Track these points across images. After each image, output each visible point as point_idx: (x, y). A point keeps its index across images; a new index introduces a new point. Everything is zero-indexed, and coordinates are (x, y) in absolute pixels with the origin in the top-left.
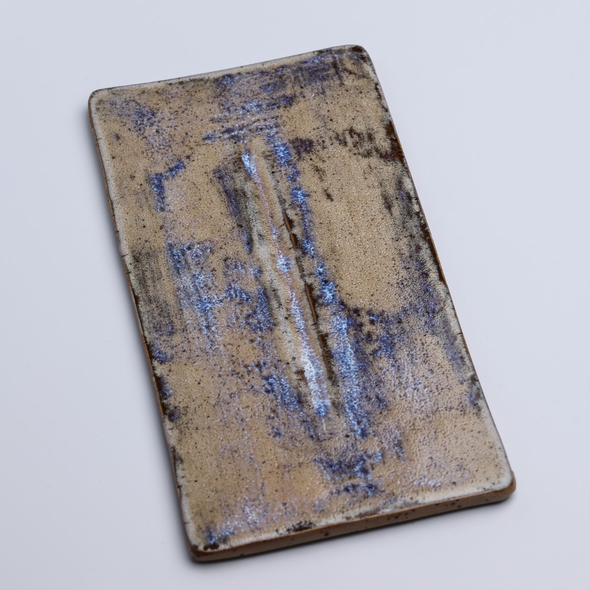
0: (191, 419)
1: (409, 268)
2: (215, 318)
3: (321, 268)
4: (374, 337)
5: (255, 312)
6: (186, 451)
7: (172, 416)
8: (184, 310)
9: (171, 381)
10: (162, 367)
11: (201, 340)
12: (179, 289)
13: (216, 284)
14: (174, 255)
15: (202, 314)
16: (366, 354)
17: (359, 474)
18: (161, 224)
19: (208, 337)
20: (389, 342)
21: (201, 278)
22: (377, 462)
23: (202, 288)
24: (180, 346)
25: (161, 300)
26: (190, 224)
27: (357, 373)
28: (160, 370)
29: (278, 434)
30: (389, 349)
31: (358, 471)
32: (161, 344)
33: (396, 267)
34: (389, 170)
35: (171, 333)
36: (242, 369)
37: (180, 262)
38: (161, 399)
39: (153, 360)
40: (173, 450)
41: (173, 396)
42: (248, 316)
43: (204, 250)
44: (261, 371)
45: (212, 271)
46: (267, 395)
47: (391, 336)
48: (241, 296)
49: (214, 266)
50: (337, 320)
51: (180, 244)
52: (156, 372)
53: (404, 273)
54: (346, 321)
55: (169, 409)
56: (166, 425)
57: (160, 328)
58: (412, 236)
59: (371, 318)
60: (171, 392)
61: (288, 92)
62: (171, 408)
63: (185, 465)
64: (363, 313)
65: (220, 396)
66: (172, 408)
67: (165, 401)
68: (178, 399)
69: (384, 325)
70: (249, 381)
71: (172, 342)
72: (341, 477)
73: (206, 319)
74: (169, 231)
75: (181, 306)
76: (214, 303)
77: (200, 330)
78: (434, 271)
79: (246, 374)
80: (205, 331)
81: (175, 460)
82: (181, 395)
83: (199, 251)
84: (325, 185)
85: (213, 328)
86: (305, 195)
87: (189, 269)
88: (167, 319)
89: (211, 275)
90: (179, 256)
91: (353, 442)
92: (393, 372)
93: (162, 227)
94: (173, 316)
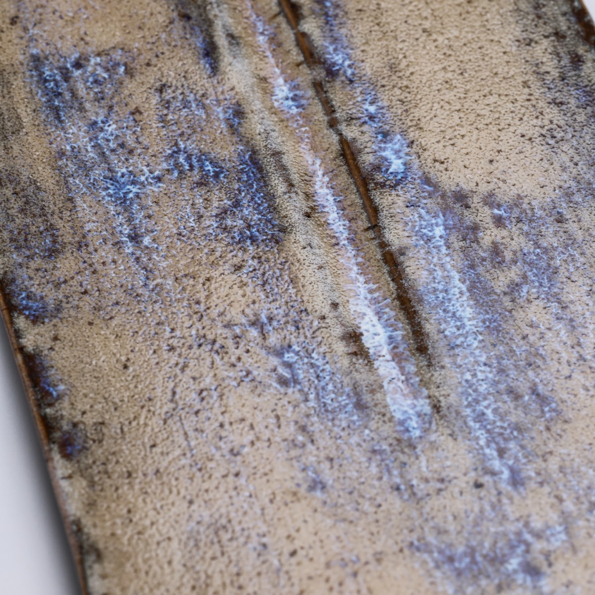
0: (114, 453)
1: (562, 103)
3: (371, 103)
4: (508, 256)
5: (237, 204)
6: (108, 532)
7: (67, 447)
8: (79, 201)
10: (36, 331)
11: (122, 267)
12: (62, 154)
13: (145, 143)
14: (46, 81)
15: (119, 208)
16: (496, 293)
18: (13, 12)
19: (138, 259)
20: (544, 264)
21: (110, 129)
23: (113, 151)
24: (73, 283)
25: (24, 178)
26: (75, 13)
27: (480, 337)
28: (33, 337)
29: (316, 484)
31: (515, 571)
32: (31, 278)
33: (534, 102)
35: (53, 253)
36: (220, 332)
37: (60, 94)
38: (39, 406)
39: (16, 315)
40: (75, 528)
41: (66, 398)
42: (222, 214)
43: (111, 69)
44: (263, 335)
45: (133, 114)
46: (282, 390)
47: (546, 251)
48: (201, 168)
49: (137, 101)
50: (420, 217)
51: (57, 57)
52: (23, 341)
53: (553, 113)
54: (440, 220)
55: (60, 429)
56: (55, 468)
57: (26, 240)
58: (559, 36)
59: (496, 211)
60: (62, 387)
62: (66, 427)
63: (109, 567)
64: (475, 201)
65: (177, 397)
67: (48, 410)
68: (79, 406)
69: (526, 228)
70: (239, 359)
71: (57, 273)
73: (130, 220)
74: (30, 27)
75: (70, 190)
76: (142, 183)
77: (118, 244)
79: (230, 343)
80: (129, 248)
81: (81, 553)
82: (86, 396)
83: (99, 71)
85: (147, 241)
87: (82, 109)
88: (40, 220)
89: (132, 123)
90: (56, 83)
91: (494, 499)
92: (563, 332)
93: (14, 21)
94: (53, 214)
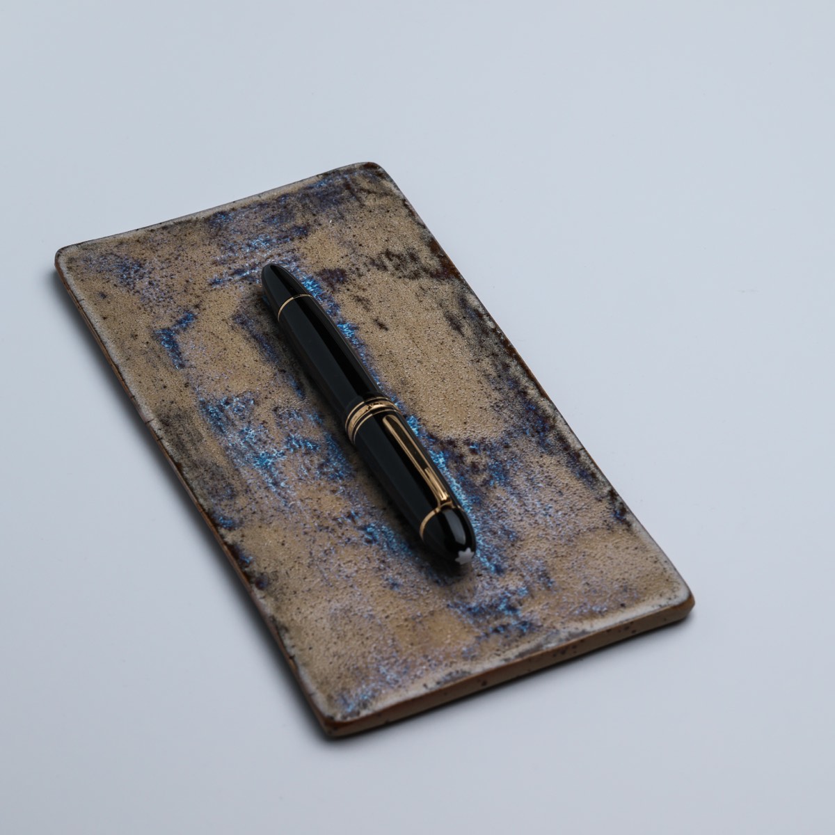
0: (285, 584)
1: (500, 389)
2: (281, 473)
4: (481, 467)
5: (328, 461)
6: (290, 619)
7: (261, 583)
8: (241, 470)
9: (248, 547)
10: (232, 534)
11: (272, 499)
12: (227, 448)
13: (272, 437)
14: (211, 413)
15: (264, 471)
16: (476, 486)
17: (506, 613)
18: (185, 381)
19: (279, 494)
20: (501, 469)
21: (251, 433)
22: (524, 597)
23: (255, 443)
24: (247, 509)
25: (209, 463)
26: (220, 377)
27: (471, 508)
28: (230, 537)
29: (394, 585)
30: (503, 477)
31: (503, 610)
32: (223, 510)
33: (485, 390)
34: (445, 289)
35: (233, 496)
36: (331, 523)
37: (220, 419)
38: (241, 568)
39: (219, 528)
40: (271, 619)
41: (255, 563)
42: (321, 466)
43: (246, 402)
44: (354, 521)
45: (262, 424)
46: (369, 545)
47: (501, 462)
48: (306, 446)
49: (263, 417)
51: (215, 401)
52: (226, 540)
53: (496, 395)
54: (442, 455)
55: (254, 577)
56: (255, 595)
57: (217, 492)
58: (494, 355)
59: (471, 447)
60: (251, 558)
61: (300, 222)
63: (293, 633)
64: (460, 444)
65: (313, 555)
66: (257, 575)
67: (246, 569)
68: (263, 566)
69: (488, 453)
70: (343, 534)
71: (237, 506)
72: (486, 618)
73: (271, 476)
74: (196, 387)
75: (236, 465)
76: (274, 457)
77: (267, 488)
78: (531, 387)
79: (337, 527)
80: (274, 489)
81: (277, 629)
82: (264, 560)
83: (239, 404)
84: (374, 315)
85: (282, 484)
86: (352, 329)
87: (233, 425)
88: (222, 482)
89: (263, 429)
90: (217, 413)
91: (488, 580)
92: (515, 500)
93: (186, 385)
94: (228, 478)
